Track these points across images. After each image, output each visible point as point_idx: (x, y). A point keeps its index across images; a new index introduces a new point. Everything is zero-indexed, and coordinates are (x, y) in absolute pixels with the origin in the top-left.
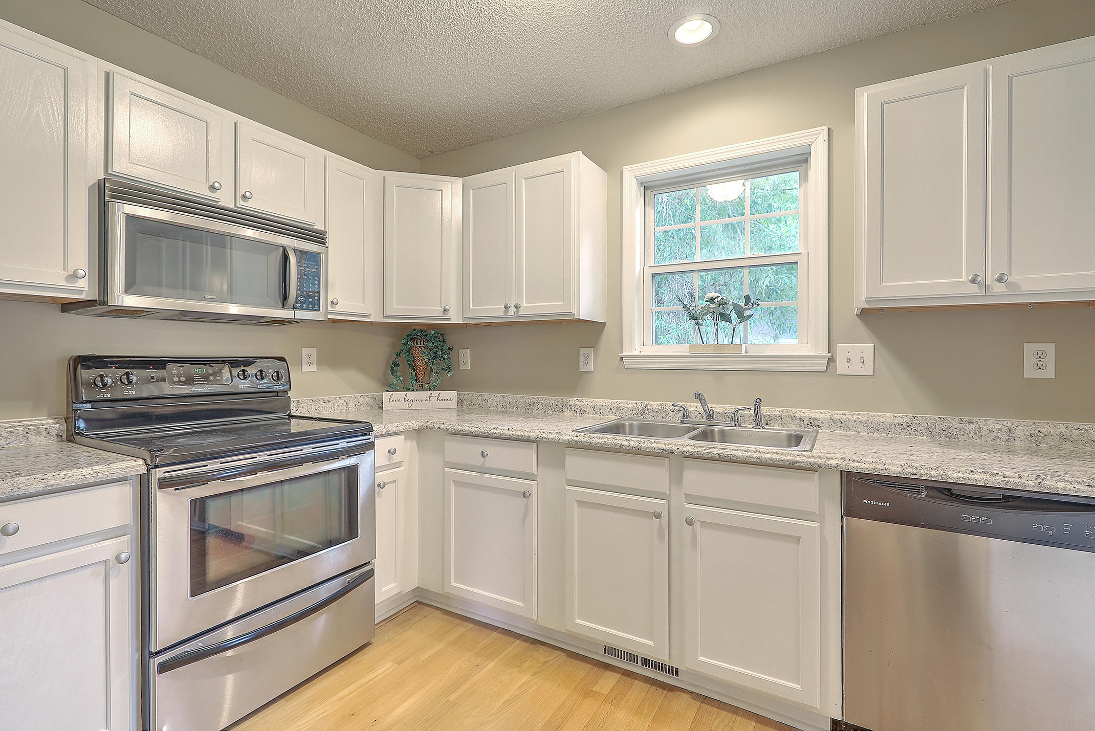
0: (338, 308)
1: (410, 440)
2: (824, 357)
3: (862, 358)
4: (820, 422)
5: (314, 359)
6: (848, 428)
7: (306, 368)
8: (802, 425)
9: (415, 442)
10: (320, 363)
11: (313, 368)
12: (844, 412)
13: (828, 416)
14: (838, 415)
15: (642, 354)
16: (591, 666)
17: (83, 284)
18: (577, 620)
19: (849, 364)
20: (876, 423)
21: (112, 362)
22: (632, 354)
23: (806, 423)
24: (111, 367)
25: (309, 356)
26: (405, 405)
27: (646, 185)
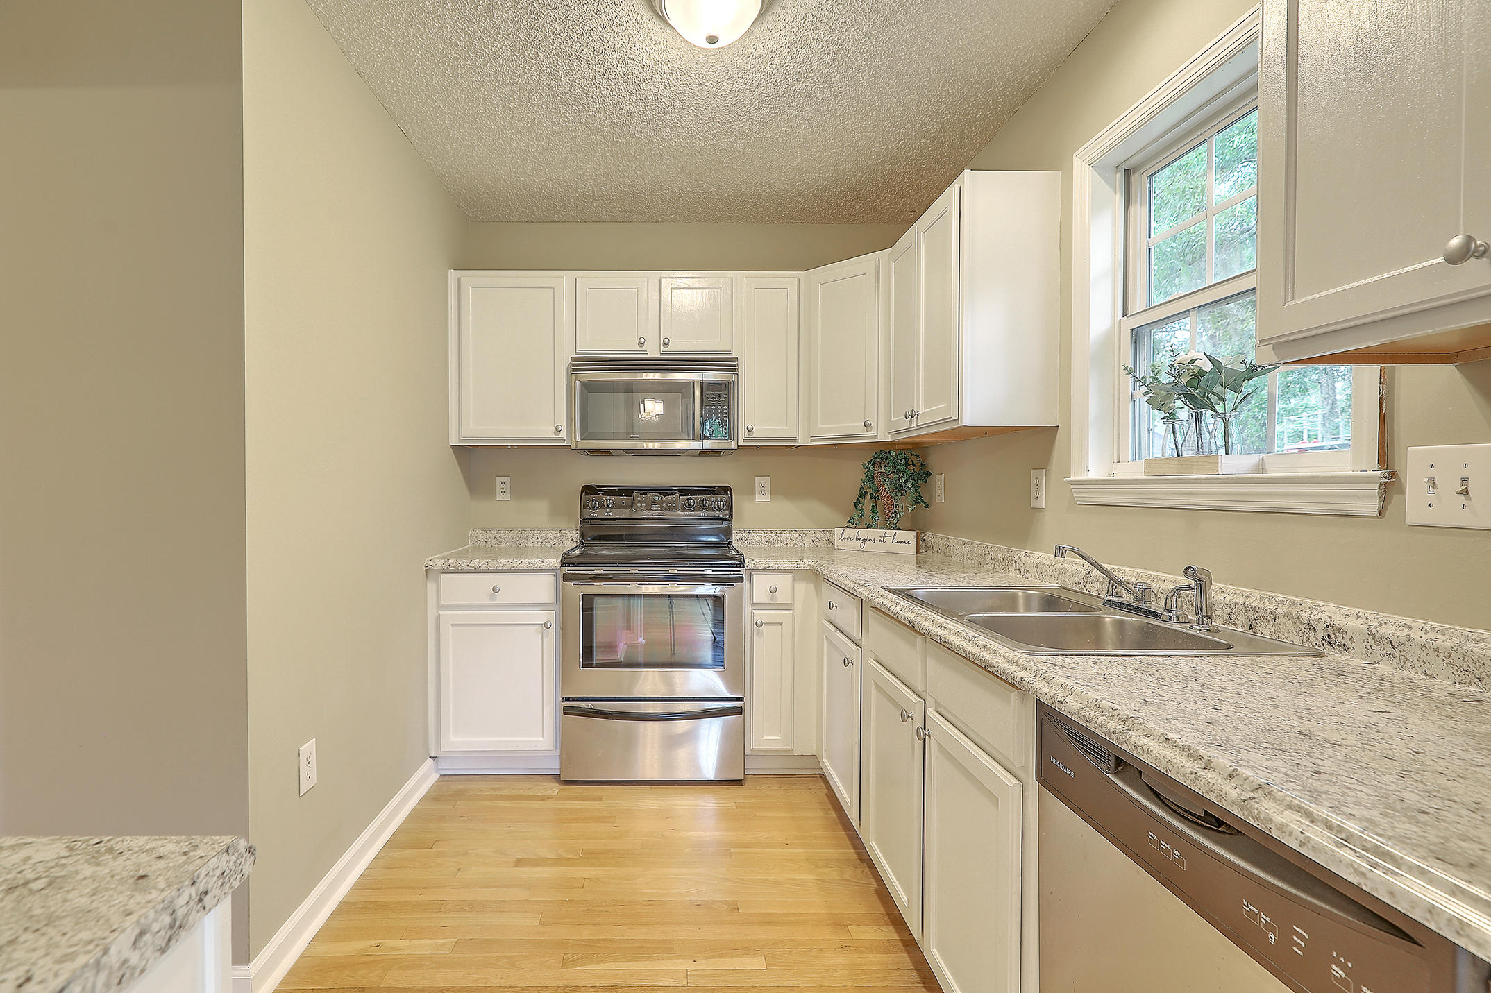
0: (755, 435)
1: (805, 582)
2: (1368, 480)
3: (1464, 481)
4: (1347, 637)
5: (767, 488)
6: (1406, 662)
7: (759, 498)
8: (1312, 638)
9: (812, 585)
10: (774, 493)
11: (767, 498)
12: (1410, 621)
13: (1366, 626)
14: (1392, 625)
15: (1116, 477)
16: (882, 911)
17: (563, 435)
18: (873, 842)
19: (1431, 498)
20: (1475, 658)
21: (600, 491)
22: (1080, 478)
23: (1319, 636)
24: (599, 494)
25: (763, 485)
26: (856, 545)
27: (1126, 166)
